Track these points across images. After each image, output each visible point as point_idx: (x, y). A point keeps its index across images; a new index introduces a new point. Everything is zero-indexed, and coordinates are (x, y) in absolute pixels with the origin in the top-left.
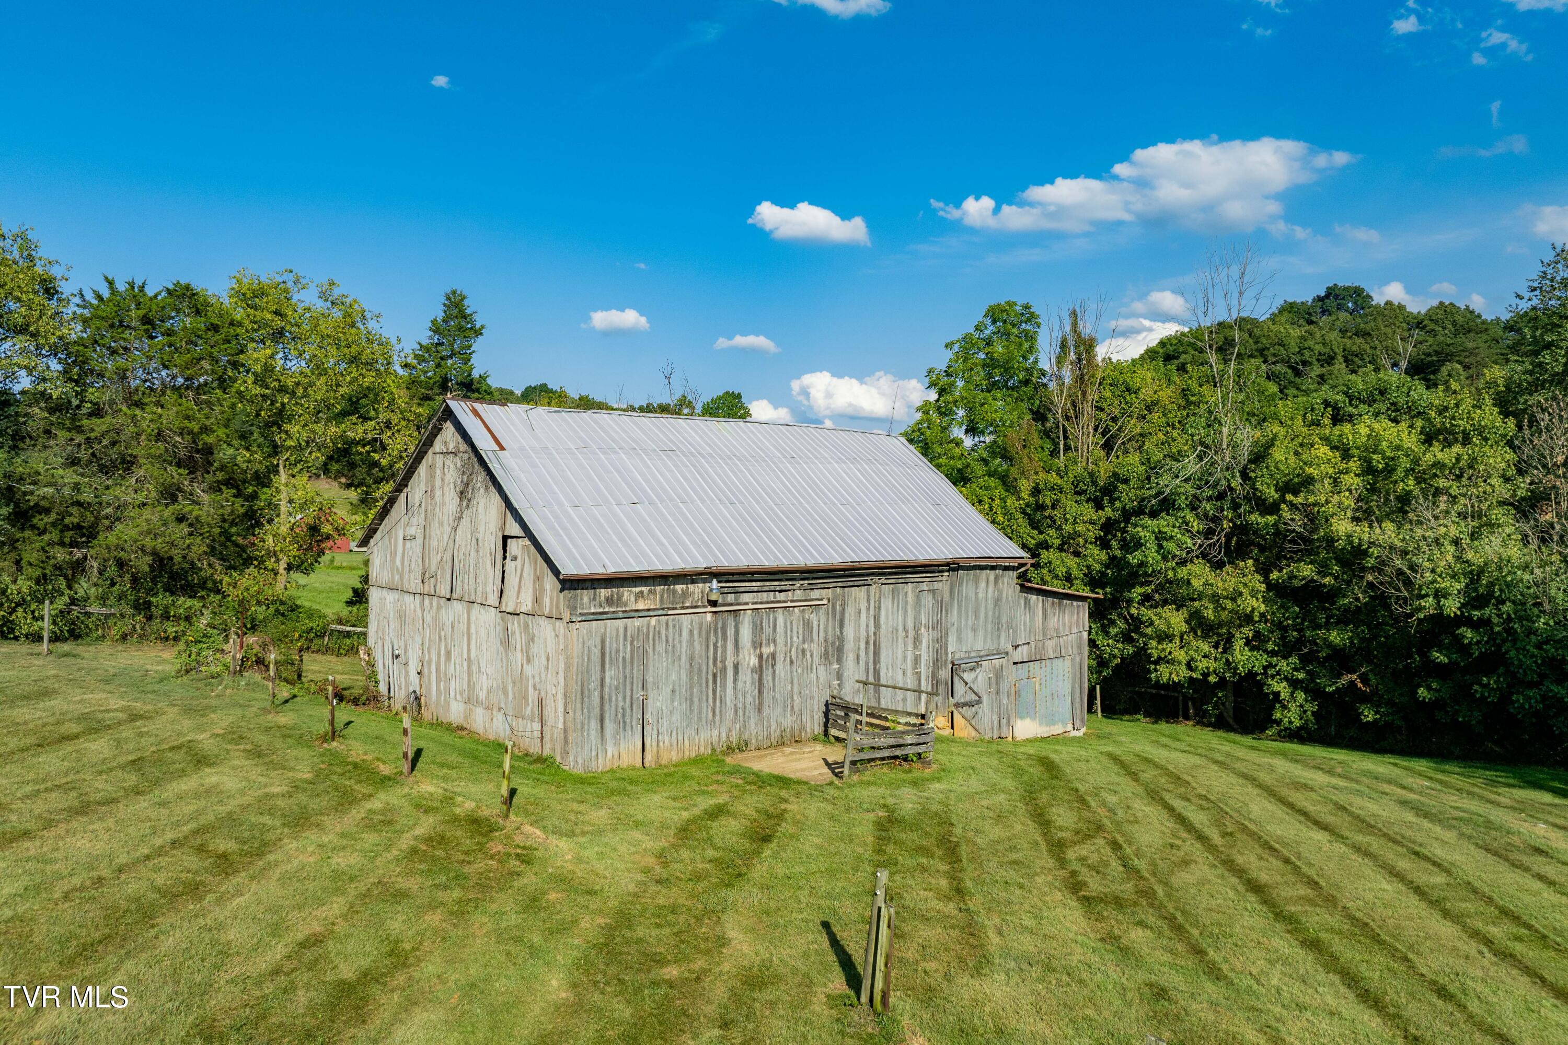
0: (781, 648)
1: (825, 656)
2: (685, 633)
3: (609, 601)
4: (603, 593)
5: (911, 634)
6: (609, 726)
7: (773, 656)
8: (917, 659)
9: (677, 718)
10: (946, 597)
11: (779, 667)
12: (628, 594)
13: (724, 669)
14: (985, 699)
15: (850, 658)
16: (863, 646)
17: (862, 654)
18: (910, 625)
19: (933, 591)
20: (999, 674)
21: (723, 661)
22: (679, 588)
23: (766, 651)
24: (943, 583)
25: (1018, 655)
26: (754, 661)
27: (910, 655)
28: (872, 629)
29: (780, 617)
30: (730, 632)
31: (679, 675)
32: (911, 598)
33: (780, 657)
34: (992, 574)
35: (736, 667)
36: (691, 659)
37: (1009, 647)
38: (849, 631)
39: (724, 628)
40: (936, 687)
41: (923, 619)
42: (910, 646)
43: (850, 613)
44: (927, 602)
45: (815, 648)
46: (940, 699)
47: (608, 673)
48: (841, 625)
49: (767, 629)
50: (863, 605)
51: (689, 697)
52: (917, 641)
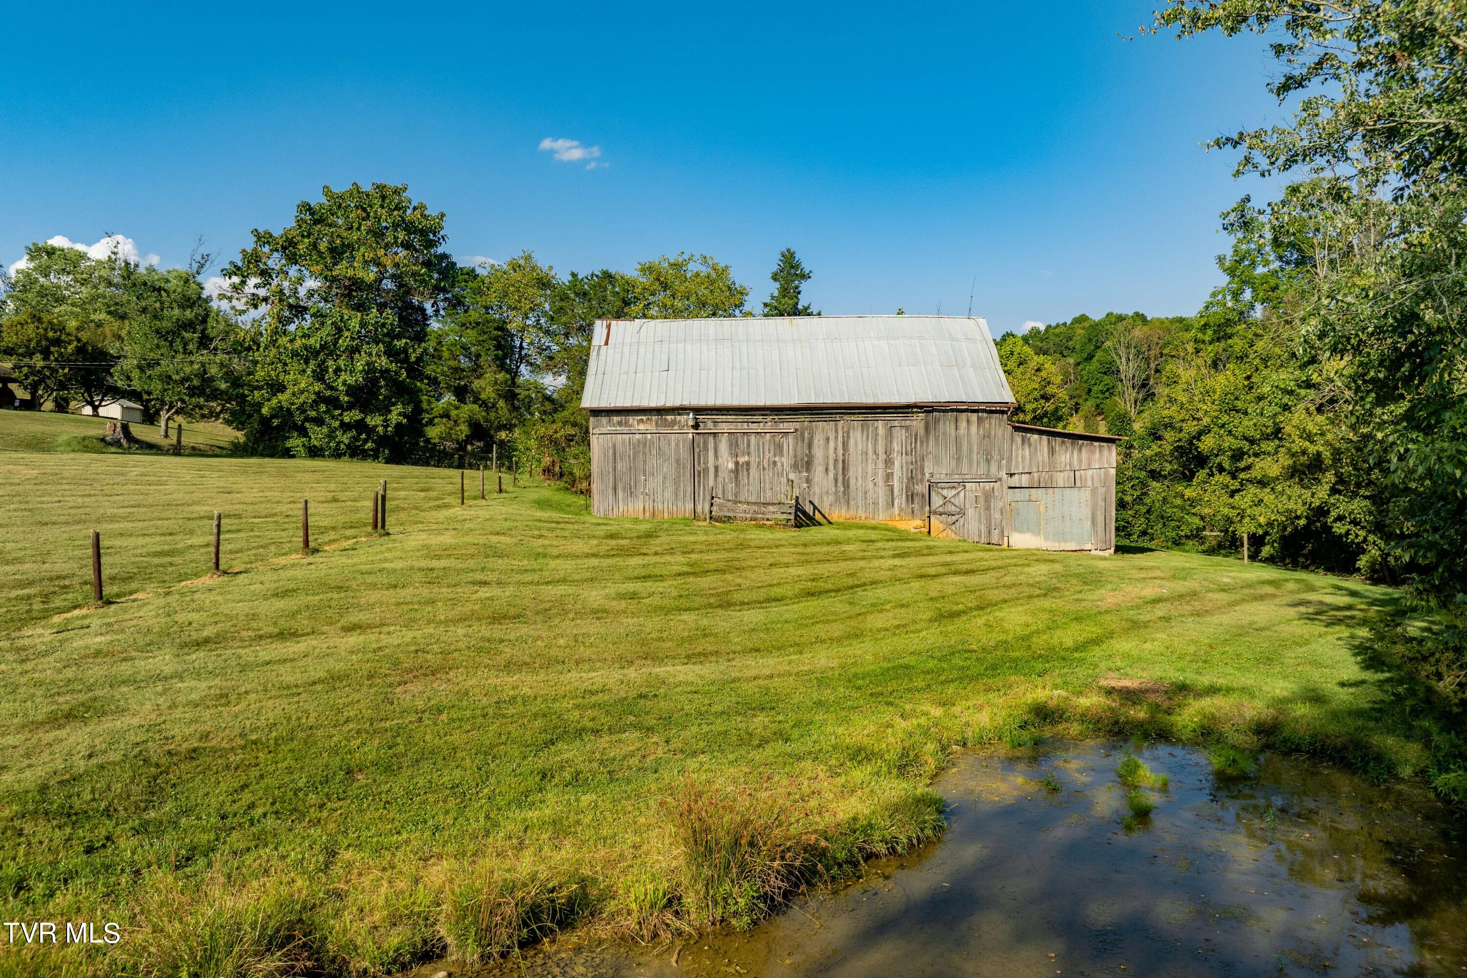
0: (754, 460)
1: (795, 466)
2: (673, 444)
3: (620, 424)
4: (616, 419)
5: (882, 457)
6: (620, 494)
7: (748, 464)
8: (889, 477)
9: (668, 494)
10: (922, 431)
11: (753, 471)
12: (632, 419)
13: (706, 470)
14: (970, 512)
15: (818, 469)
16: (831, 462)
17: (831, 467)
18: (881, 449)
19: (907, 428)
20: (988, 496)
21: (706, 462)
22: (669, 418)
23: (742, 460)
24: (917, 421)
25: (1015, 481)
26: (731, 466)
27: (881, 473)
28: (840, 451)
29: (753, 438)
30: (711, 445)
31: (668, 468)
32: (881, 431)
33: (753, 466)
34: (974, 417)
35: (716, 468)
36: (678, 461)
37: (1003, 474)
38: (818, 452)
39: (706, 444)
40: (911, 497)
41: (896, 447)
42: (881, 465)
43: (819, 440)
44: (900, 435)
45: (785, 461)
46: (916, 506)
47: (619, 466)
48: (810, 446)
49: (743, 445)
50: (832, 436)
51: (677, 482)
52: (889, 462)
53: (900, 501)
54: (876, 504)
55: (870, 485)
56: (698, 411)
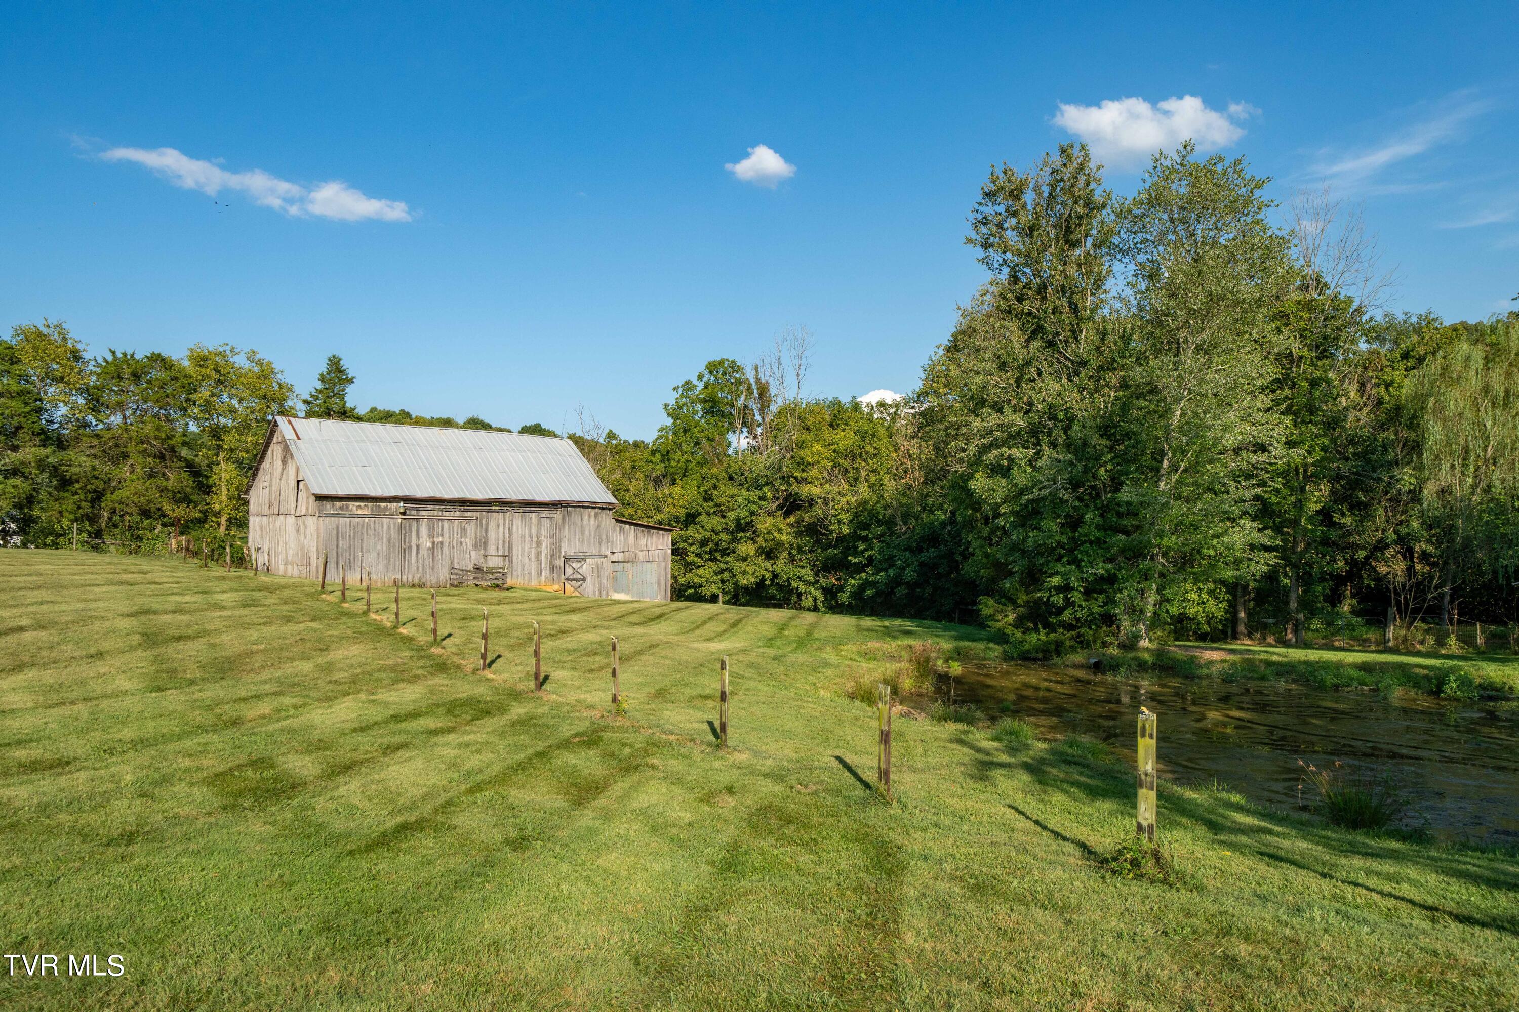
0: (446, 540)
1: (475, 546)
2: (385, 527)
3: (341, 508)
4: (338, 504)
5: (535, 539)
7: (442, 543)
8: (538, 554)
9: (380, 567)
10: (560, 521)
11: (445, 549)
12: (353, 505)
13: (410, 547)
14: (589, 579)
15: (492, 548)
16: (501, 543)
17: (501, 547)
18: (534, 534)
19: (551, 518)
20: (600, 567)
21: (410, 542)
22: (383, 505)
23: (437, 540)
24: (557, 515)
25: (615, 558)
26: (429, 545)
27: (533, 550)
28: (507, 535)
29: (446, 524)
30: (414, 528)
31: (382, 547)
32: (534, 520)
33: (446, 545)
34: (593, 512)
35: (418, 547)
36: (389, 540)
37: (608, 553)
38: (492, 535)
39: (410, 526)
40: (553, 569)
41: (543, 532)
42: (534, 546)
43: (492, 525)
44: (546, 523)
45: (468, 541)
46: (556, 576)
47: (340, 543)
48: (486, 531)
49: (438, 530)
50: (501, 522)
51: (388, 558)
52: (539, 544)
53: (545, 572)
54: (530, 574)
55: (527, 560)
56: (406, 500)
